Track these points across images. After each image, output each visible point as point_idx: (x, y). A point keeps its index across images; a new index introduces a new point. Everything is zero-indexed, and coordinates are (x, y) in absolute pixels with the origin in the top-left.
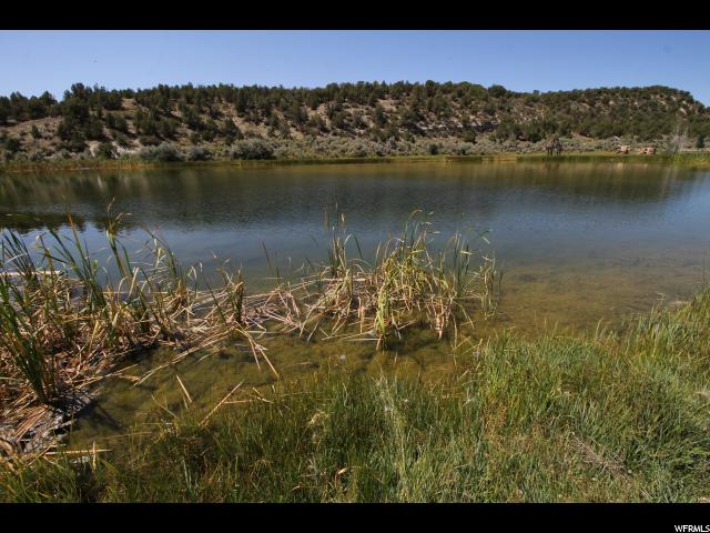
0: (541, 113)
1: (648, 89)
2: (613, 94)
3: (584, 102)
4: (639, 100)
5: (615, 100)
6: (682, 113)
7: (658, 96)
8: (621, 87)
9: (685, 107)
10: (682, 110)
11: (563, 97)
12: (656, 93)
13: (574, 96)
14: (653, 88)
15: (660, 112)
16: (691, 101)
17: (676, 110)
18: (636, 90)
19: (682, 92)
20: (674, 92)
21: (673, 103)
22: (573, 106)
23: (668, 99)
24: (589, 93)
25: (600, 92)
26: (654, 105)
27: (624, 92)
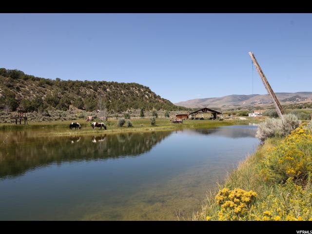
0: (51, 92)
1: (129, 84)
2: (109, 85)
3: (91, 88)
4: (124, 89)
5: (110, 89)
6: (146, 98)
7: (134, 88)
8: (115, 82)
9: (148, 95)
10: (146, 96)
11: (76, 84)
12: (133, 87)
13: (85, 84)
14: (132, 84)
15: (135, 97)
16: (150, 92)
17: (143, 96)
18: (122, 84)
19: (145, 87)
20: (142, 87)
21: (142, 93)
22: (83, 90)
23: (139, 90)
24: (94, 83)
25: (101, 83)
26: (132, 93)
27: (116, 85)
